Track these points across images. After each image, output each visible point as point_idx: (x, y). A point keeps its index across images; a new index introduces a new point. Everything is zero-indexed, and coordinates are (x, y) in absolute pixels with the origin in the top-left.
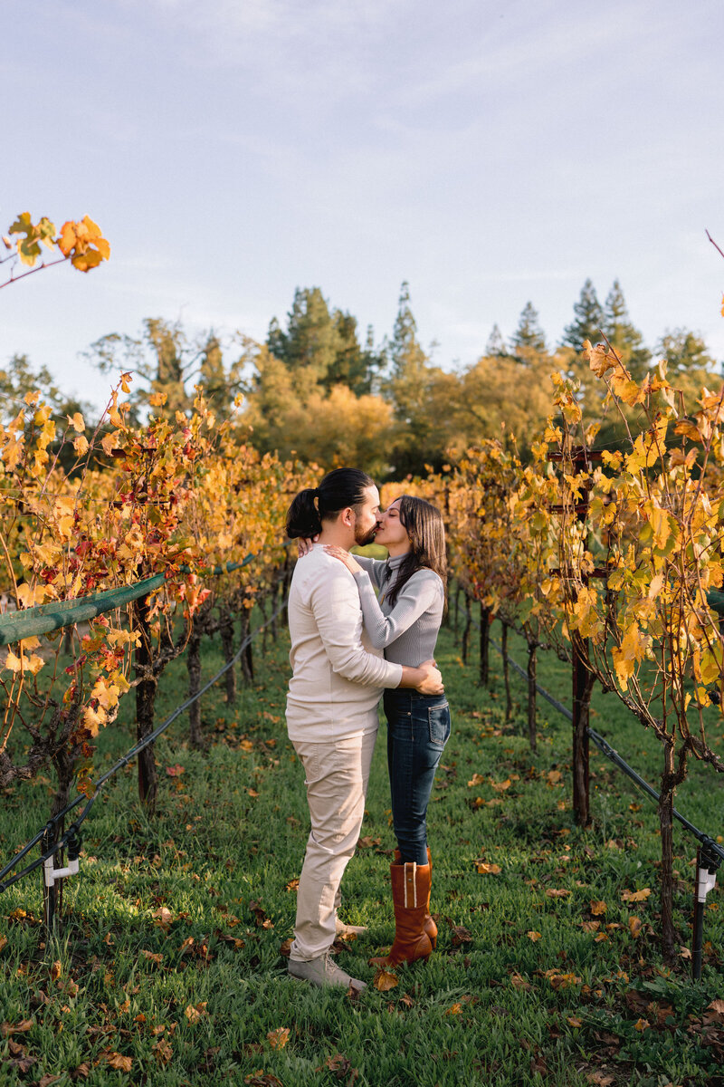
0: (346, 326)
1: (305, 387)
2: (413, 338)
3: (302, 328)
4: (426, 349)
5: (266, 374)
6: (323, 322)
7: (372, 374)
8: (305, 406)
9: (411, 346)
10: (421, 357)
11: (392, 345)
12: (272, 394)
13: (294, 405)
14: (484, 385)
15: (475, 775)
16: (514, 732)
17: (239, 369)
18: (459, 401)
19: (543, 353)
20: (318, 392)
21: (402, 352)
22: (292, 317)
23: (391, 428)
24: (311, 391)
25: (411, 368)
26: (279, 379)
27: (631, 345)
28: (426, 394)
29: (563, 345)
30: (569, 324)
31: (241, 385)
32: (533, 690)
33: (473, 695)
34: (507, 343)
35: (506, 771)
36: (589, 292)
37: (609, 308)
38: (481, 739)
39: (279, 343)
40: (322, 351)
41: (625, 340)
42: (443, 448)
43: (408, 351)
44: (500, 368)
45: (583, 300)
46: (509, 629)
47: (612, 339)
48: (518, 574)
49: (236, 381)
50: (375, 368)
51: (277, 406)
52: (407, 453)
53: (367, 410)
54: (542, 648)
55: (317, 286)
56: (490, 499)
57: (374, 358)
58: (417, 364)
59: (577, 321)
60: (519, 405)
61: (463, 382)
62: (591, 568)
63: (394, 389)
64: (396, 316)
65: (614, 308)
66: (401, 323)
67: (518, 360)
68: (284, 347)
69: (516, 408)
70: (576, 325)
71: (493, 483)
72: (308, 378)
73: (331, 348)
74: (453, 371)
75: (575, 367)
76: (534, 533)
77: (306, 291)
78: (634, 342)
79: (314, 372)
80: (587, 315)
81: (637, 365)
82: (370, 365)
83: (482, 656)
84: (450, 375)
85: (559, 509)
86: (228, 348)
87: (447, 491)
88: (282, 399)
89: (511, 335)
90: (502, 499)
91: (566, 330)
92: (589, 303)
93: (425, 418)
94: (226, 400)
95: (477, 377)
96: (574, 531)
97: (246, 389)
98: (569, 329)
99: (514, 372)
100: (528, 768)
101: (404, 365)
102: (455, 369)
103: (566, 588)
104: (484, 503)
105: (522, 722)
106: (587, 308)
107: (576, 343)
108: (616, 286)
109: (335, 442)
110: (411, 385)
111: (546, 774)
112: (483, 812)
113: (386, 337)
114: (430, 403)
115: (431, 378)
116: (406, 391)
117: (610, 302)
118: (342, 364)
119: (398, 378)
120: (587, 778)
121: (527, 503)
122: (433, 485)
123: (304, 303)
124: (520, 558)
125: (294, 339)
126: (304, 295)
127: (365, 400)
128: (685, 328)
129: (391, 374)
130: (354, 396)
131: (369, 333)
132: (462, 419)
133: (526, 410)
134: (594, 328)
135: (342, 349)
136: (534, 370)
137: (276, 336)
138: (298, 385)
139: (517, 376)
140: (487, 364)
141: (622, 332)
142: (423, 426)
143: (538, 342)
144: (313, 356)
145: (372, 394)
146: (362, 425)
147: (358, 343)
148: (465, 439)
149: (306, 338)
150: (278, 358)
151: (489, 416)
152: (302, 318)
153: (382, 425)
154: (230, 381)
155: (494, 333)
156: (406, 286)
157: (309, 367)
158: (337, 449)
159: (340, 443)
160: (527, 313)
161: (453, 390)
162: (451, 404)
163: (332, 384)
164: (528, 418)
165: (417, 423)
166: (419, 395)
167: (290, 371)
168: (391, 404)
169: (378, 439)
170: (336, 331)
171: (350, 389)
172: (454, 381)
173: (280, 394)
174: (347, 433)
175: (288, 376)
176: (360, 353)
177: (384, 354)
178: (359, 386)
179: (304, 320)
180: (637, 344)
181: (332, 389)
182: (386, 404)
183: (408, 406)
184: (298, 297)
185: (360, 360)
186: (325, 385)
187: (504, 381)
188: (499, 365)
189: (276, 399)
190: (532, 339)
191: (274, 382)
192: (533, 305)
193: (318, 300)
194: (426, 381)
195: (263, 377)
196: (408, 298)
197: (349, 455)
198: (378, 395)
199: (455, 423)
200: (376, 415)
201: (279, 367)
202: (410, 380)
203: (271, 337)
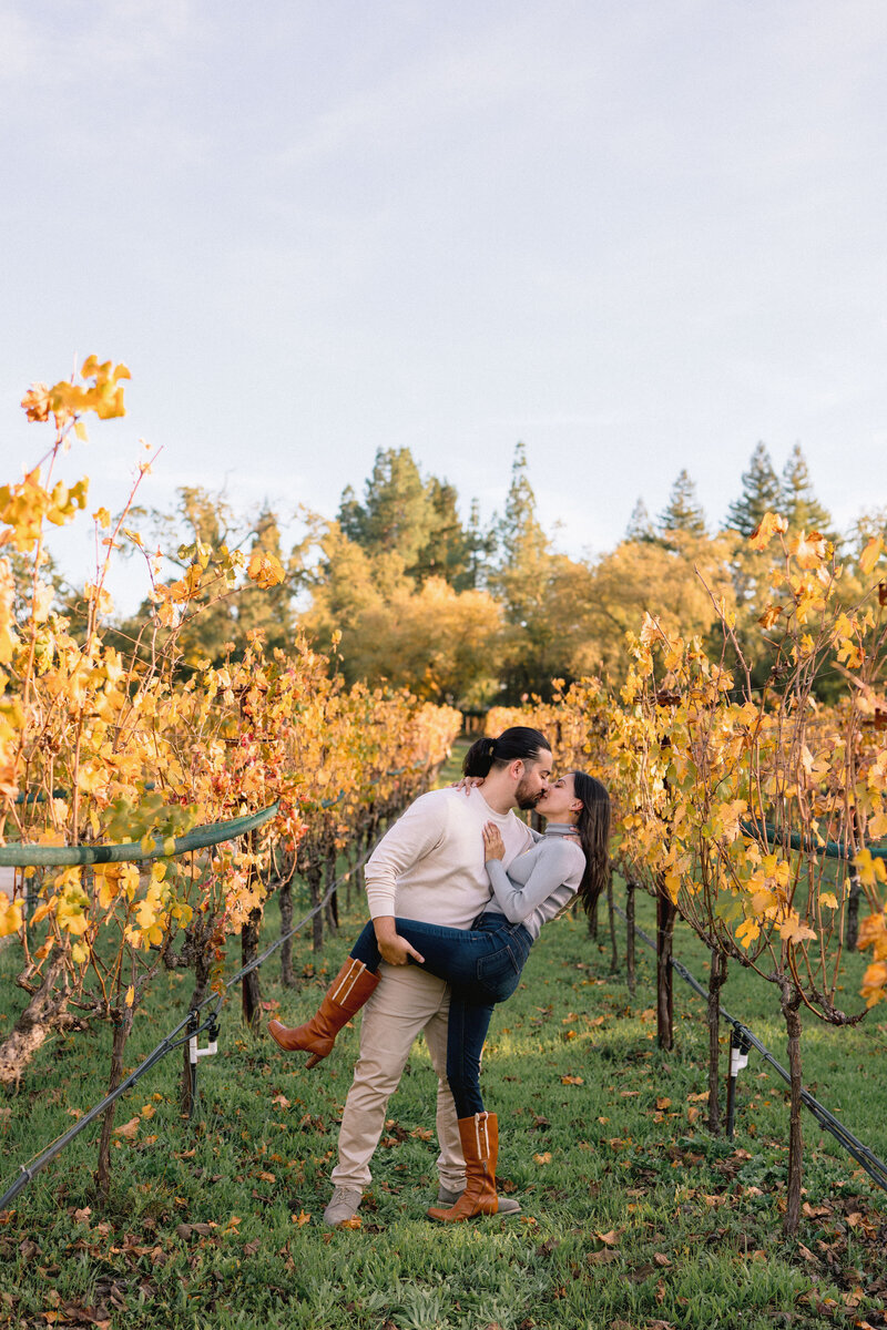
0: (443, 499)
1: (389, 578)
2: (530, 516)
3: (382, 501)
4: (548, 531)
5: (337, 560)
7: (476, 561)
8: (388, 602)
9: (529, 527)
10: (542, 542)
11: (503, 525)
12: (345, 587)
13: (375, 603)
14: (624, 579)
17: (302, 554)
18: (590, 600)
19: (699, 537)
20: (404, 584)
21: (517, 532)
22: (371, 485)
23: (501, 632)
24: (397, 584)
25: (529, 553)
26: (355, 568)
28: (547, 588)
29: (727, 526)
30: (735, 500)
31: (305, 575)
34: (655, 523)
36: (761, 458)
37: (788, 479)
39: (354, 520)
40: (411, 530)
41: (809, 521)
42: (569, 660)
43: (524, 533)
44: (645, 558)
45: (753, 469)
49: (298, 570)
50: (480, 555)
52: (521, 666)
53: (469, 609)
55: (405, 447)
57: (481, 540)
58: (536, 550)
59: (746, 495)
60: (666, 605)
61: (594, 575)
63: (507, 581)
64: (510, 488)
65: (794, 480)
67: (667, 547)
68: (361, 525)
69: (665, 610)
70: (745, 501)
72: (393, 566)
73: (423, 526)
74: (582, 560)
75: (740, 555)
77: (391, 452)
78: (820, 524)
79: (398, 560)
80: (760, 490)
82: (475, 550)
84: (579, 565)
86: (288, 527)
88: (359, 594)
89: (660, 513)
91: (731, 507)
92: (761, 472)
93: (545, 621)
94: (284, 594)
95: (613, 570)
97: (310, 579)
98: (736, 506)
99: (663, 562)
101: (519, 551)
102: (587, 558)
106: (759, 480)
107: (744, 524)
108: (797, 452)
109: (428, 651)
110: (528, 577)
113: (495, 514)
114: (550, 603)
115: (555, 569)
116: (520, 585)
117: (789, 472)
118: (437, 548)
119: (510, 567)
123: (389, 467)
125: (374, 514)
126: (388, 458)
127: (467, 596)
129: (501, 562)
130: (453, 590)
131: (473, 508)
132: (595, 622)
133: (677, 612)
134: (767, 504)
135: (438, 529)
136: (688, 560)
137: (351, 510)
138: (379, 575)
139: (666, 568)
140: (626, 551)
141: (805, 510)
142: (543, 631)
143: (695, 522)
144: (399, 537)
145: (477, 589)
146: (465, 629)
147: (459, 520)
148: (598, 649)
149: (390, 514)
150: (353, 539)
151: (629, 619)
152: (385, 486)
153: (489, 630)
154: (289, 570)
155: (638, 509)
156: (521, 448)
157: (394, 552)
158: (430, 661)
159: (433, 653)
160: (681, 483)
161: (582, 585)
162: (579, 603)
163: (423, 576)
164: (680, 624)
165: (535, 627)
166: (537, 591)
167: (369, 557)
168: (501, 601)
169: (485, 648)
170: (430, 505)
171: (448, 582)
172: (582, 572)
173: (356, 587)
174: (444, 641)
175: (366, 565)
176: (462, 534)
177: (492, 537)
178: (460, 577)
179: (388, 490)
180: (825, 526)
181: (425, 581)
182: (495, 601)
183: (524, 604)
184: (381, 460)
185: (462, 543)
186: (415, 576)
187: (649, 574)
188: (642, 553)
189: (350, 594)
190: (687, 519)
191: (347, 572)
192: (689, 474)
193: (407, 463)
194: (547, 572)
195: (333, 565)
196: (524, 464)
197: (445, 669)
198: (485, 590)
199: (585, 628)
200: (482, 616)
201: (355, 551)
202: (527, 571)
203: (343, 511)
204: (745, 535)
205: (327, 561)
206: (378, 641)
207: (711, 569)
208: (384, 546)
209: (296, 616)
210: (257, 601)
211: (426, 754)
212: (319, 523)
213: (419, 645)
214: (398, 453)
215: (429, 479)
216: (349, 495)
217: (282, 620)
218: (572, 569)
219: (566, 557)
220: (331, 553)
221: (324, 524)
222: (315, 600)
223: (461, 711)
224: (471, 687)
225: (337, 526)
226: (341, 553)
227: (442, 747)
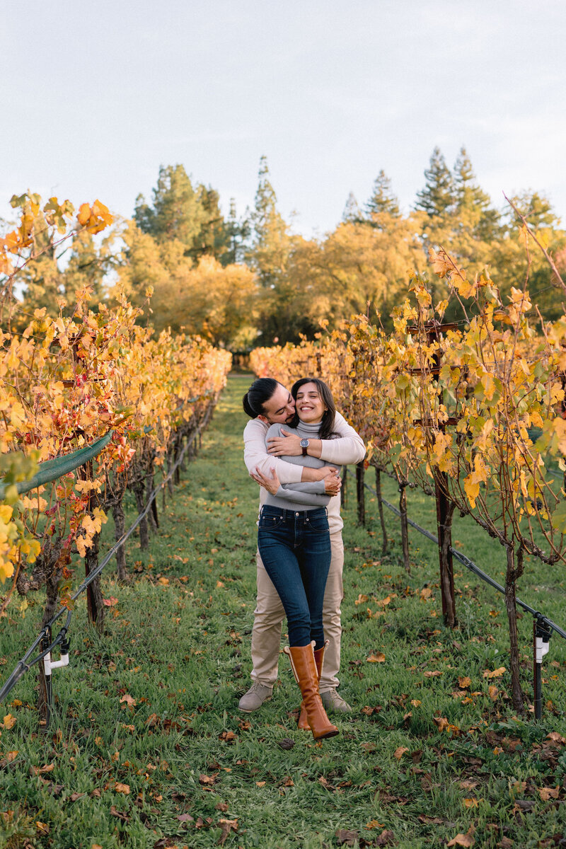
0: (209, 200)
1: (173, 260)
2: (273, 209)
3: (165, 203)
4: (285, 217)
5: (135, 248)
6: (185, 197)
7: (235, 243)
8: (173, 276)
9: (272, 216)
10: (282, 227)
11: (254, 216)
12: (142, 267)
13: (164, 276)
14: (344, 250)
15: (360, 596)
16: (390, 562)
17: (109, 244)
18: (320, 266)
20: (184, 262)
21: (264, 220)
22: (156, 192)
23: (257, 293)
24: (179, 262)
25: (274, 236)
26: (148, 253)
27: (481, 207)
28: (289, 260)
29: (415, 209)
30: (421, 190)
31: (112, 259)
32: (405, 525)
33: (352, 534)
34: (363, 209)
35: (386, 591)
36: (437, 158)
37: (458, 173)
38: (362, 568)
39: (145, 218)
40: (187, 223)
41: (475, 202)
42: (308, 311)
44: (358, 234)
45: (432, 167)
46: (382, 473)
47: (462, 202)
48: (388, 424)
49: (107, 256)
50: (238, 238)
51: (146, 277)
52: (273, 318)
53: (233, 278)
54: (411, 487)
55: (179, 164)
56: (360, 363)
57: (238, 228)
58: (279, 233)
59: (428, 186)
60: (376, 267)
61: (323, 248)
62: (446, 418)
63: (258, 256)
64: (257, 189)
65: (462, 173)
66: (262, 195)
67: (374, 225)
68: (151, 222)
69: (375, 271)
70: (428, 190)
71: (363, 350)
72: (175, 250)
73: (195, 220)
74: (313, 238)
75: (428, 229)
76: (400, 392)
77: (170, 168)
78: (483, 204)
79: (177, 247)
80: (438, 181)
81: (486, 227)
82: (234, 235)
83: (359, 500)
84: (311, 242)
85: (417, 372)
87: (319, 356)
88: (151, 271)
89: (366, 202)
90: (371, 363)
91: (418, 194)
92: (438, 168)
93: (288, 283)
94: (98, 274)
95: (336, 243)
96: (431, 388)
97: (116, 262)
98: (421, 194)
99: (371, 237)
100: (404, 587)
101: (266, 234)
102: (316, 237)
103: (427, 434)
104: (355, 366)
105: (398, 554)
106: (436, 174)
107: (429, 207)
108: (463, 152)
109: (204, 310)
110: (274, 252)
111: (419, 592)
112: (369, 623)
113: (248, 208)
114: (292, 269)
115: (292, 245)
116: (269, 258)
117: (458, 167)
118: (207, 235)
119: (261, 247)
120: (454, 594)
121: (392, 367)
122: (305, 350)
123: (169, 179)
124: (388, 413)
125: (160, 213)
126: (167, 173)
127: (230, 268)
128: (530, 189)
129: (254, 243)
130: (220, 265)
131: (231, 205)
132: (324, 283)
133: (384, 272)
134: (444, 192)
135: (207, 222)
136: (390, 234)
137: (142, 211)
138: (166, 257)
139: (374, 241)
140: (345, 230)
141: (473, 194)
142: (288, 291)
143: (392, 207)
144: (179, 229)
145: (236, 263)
146: (230, 293)
147: (221, 214)
148: (328, 302)
149: (171, 212)
150: (146, 232)
151: (349, 279)
152: (166, 193)
153: (247, 292)
154: (100, 256)
155: (350, 200)
156: (264, 160)
157: (176, 239)
158: (207, 316)
159: (208, 311)
160: (380, 180)
161: (314, 256)
162: (313, 270)
163: (198, 255)
164: (386, 280)
165: (281, 289)
166: (281, 262)
167: (158, 244)
168: (255, 271)
169: (246, 305)
170: (200, 204)
171: (216, 259)
172: (314, 247)
173: (150, 266)
174: (215, 301)
175: (156, 249)
176: (224, 224)
177: (246, 225)
178: (224, 255)
179: (169, 195)
180: (486, 205)
181: (199, 259)
182: (251, 271)
183: (272, 272)
184: (163, 174)
185: (224, 230)
186: (192, 256)
187: (362, 245)
188: (356, 231)
189: (146, 271)
190: (386, 205)
191: (142, 256)
192: (386, 173)
193: (182, 175)
194: (288, 248)
195: (132, 251)
196: (267, 171)
197: (218, 322)
198: (243, 264)
199: (318, 287)
200: (242, 282)
201: (148, 240)
202: (273, 248)
203: (137, 212)
204: (430, 215)
205: (128, 249)
206: (168, 305)
207: (407, 240)
208: (168, 235)
209: (108, 289)
210: (78, 280)
211: (211, 384)
212: (120, 221)
213: (197, 306)
214: (175, 168)
215: (198, 186)
216: (141, 200)
217: (97, 293)
218: (305, 245)
219: (301, 236)
220: (130, 242)
221: (124, 222)
222: (119, 277)
223: (231, 351)
224: (237, 334)
225: (133, 222)
226: (138, 242)
227: (221, 379)
